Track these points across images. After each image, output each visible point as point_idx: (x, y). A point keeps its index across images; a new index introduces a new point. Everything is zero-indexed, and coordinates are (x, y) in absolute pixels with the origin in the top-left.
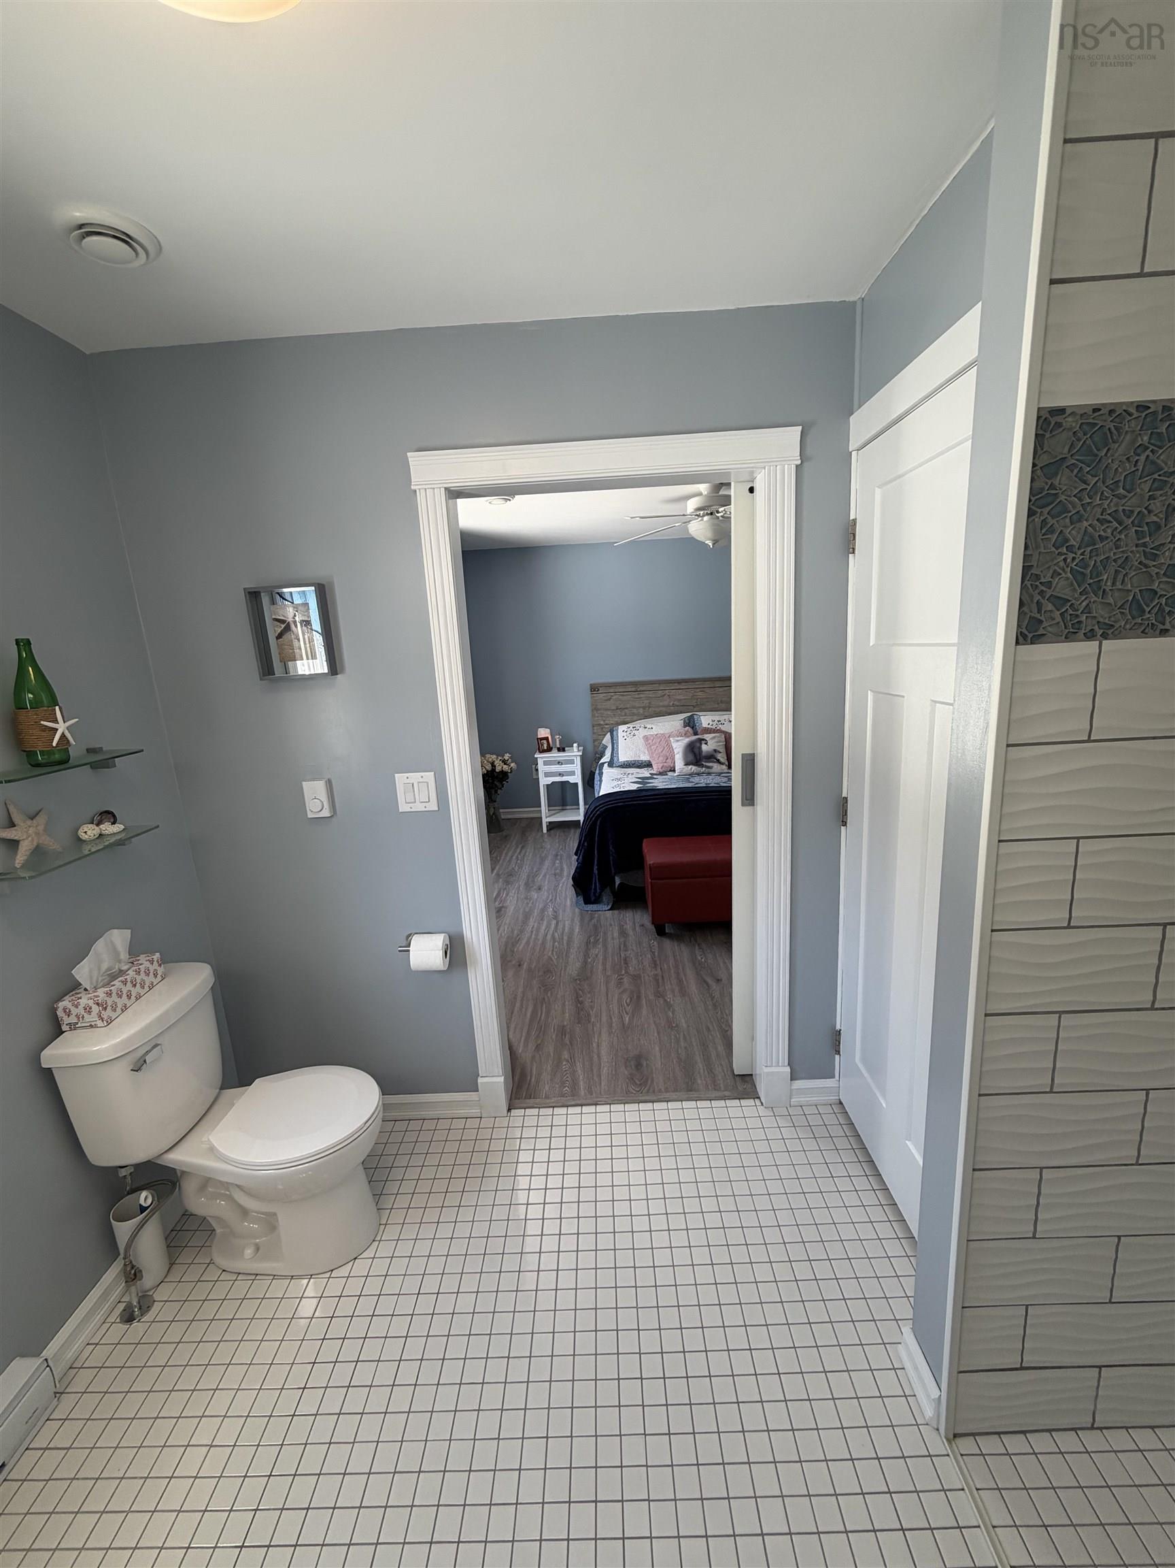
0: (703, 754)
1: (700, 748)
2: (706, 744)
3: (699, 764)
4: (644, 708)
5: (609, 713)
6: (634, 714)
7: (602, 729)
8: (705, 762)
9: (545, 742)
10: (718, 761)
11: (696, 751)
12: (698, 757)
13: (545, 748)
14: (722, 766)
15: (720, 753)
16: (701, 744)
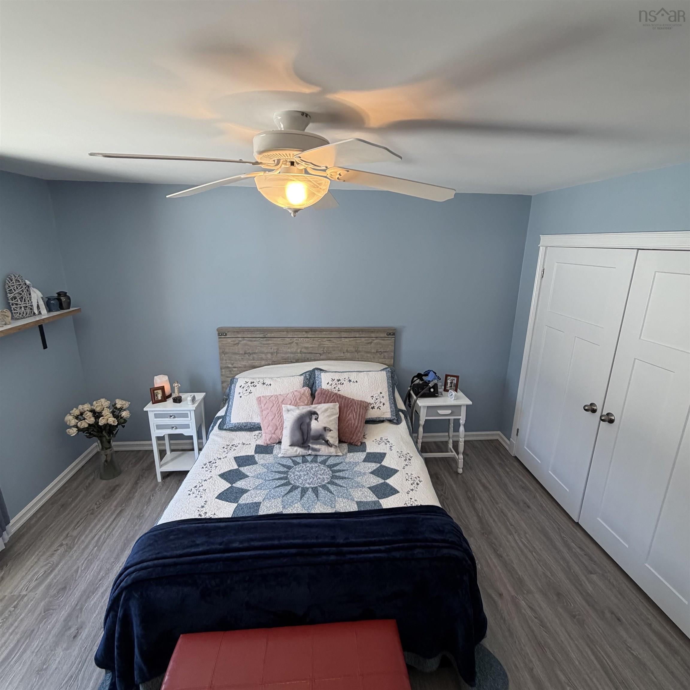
0: (312, 433)
1: (309, 425)
2: (316, 419)
3: (306, 445)
4: (272, 354)
5: (237, 357)
6: (262, 359)
7: (230, 371)
8: (313, 443)
9: (160, 392)
10: (327, 443)
11: (305, 427)
12: (305, 438)
13: (160, 398)
14: (330, 448)
15: (330, 430)
16: (311, 419)
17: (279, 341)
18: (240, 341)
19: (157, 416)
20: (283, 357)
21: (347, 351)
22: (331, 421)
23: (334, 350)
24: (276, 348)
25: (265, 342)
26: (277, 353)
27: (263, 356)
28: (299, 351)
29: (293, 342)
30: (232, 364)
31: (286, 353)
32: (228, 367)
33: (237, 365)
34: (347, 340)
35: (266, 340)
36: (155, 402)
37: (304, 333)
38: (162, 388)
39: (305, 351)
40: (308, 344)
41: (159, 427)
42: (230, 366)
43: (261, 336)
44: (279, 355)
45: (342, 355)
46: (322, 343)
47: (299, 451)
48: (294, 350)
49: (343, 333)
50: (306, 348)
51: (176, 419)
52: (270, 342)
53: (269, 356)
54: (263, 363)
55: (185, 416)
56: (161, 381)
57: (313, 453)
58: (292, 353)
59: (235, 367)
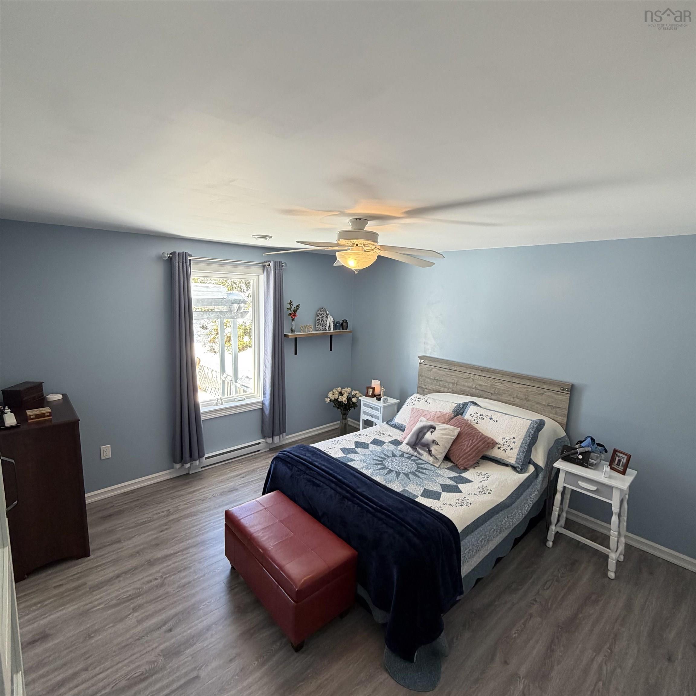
0: (423, 440)
1: (425, 434)
2: (432, 432)
3: (414, 447)
4: (453, 384)
5: (429, 381)
6: (445, 387)
7: (423, 391)
8: (420, 448)
9: (371, 390)
10: (430, 452)
11: (421, 435)
12: (417, 442)
13: (370, 394)
14: (430, 457)
15: (437, 444)
16: (428, 431)
17: (459, 374)
18: (432, 369)
19: (365, 405)
20: (461, 389)
21: (517, 397)
22: (442, 438)
23: (505, 393)
24: (456, 379)
25: (449, 373)
26: (457, 384)
27: (446, 384)
28: (474, 386)
29: (470, 378)
30: (425, 386)
31: (464, 386)
32: (422, 388)
33: (428, 387)
34: (518, 386)
35: (450, 372)
36: (367, 396)
37: (480, 371)
38: (374, 388)
39: (479, 388)
40: (482, 382)
41: (365, 413)
42: (423, 386)
43: (447, 367)
44: (458, 386)
45: (512, 399)
46: (494, 383)
47: (410, 450)
48: (470, 385)
49: (514, 378)
50: (480, 385)
51: (373, 410)
52: (453, 374)
53: (451, 385)
54: (446, 390)
55: (378, 410)
56: (375, 383)
57: (418, 455)
58: (468, 387)
59: (427, 389)
